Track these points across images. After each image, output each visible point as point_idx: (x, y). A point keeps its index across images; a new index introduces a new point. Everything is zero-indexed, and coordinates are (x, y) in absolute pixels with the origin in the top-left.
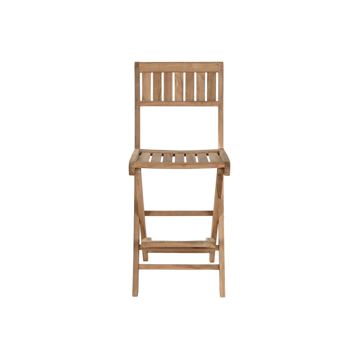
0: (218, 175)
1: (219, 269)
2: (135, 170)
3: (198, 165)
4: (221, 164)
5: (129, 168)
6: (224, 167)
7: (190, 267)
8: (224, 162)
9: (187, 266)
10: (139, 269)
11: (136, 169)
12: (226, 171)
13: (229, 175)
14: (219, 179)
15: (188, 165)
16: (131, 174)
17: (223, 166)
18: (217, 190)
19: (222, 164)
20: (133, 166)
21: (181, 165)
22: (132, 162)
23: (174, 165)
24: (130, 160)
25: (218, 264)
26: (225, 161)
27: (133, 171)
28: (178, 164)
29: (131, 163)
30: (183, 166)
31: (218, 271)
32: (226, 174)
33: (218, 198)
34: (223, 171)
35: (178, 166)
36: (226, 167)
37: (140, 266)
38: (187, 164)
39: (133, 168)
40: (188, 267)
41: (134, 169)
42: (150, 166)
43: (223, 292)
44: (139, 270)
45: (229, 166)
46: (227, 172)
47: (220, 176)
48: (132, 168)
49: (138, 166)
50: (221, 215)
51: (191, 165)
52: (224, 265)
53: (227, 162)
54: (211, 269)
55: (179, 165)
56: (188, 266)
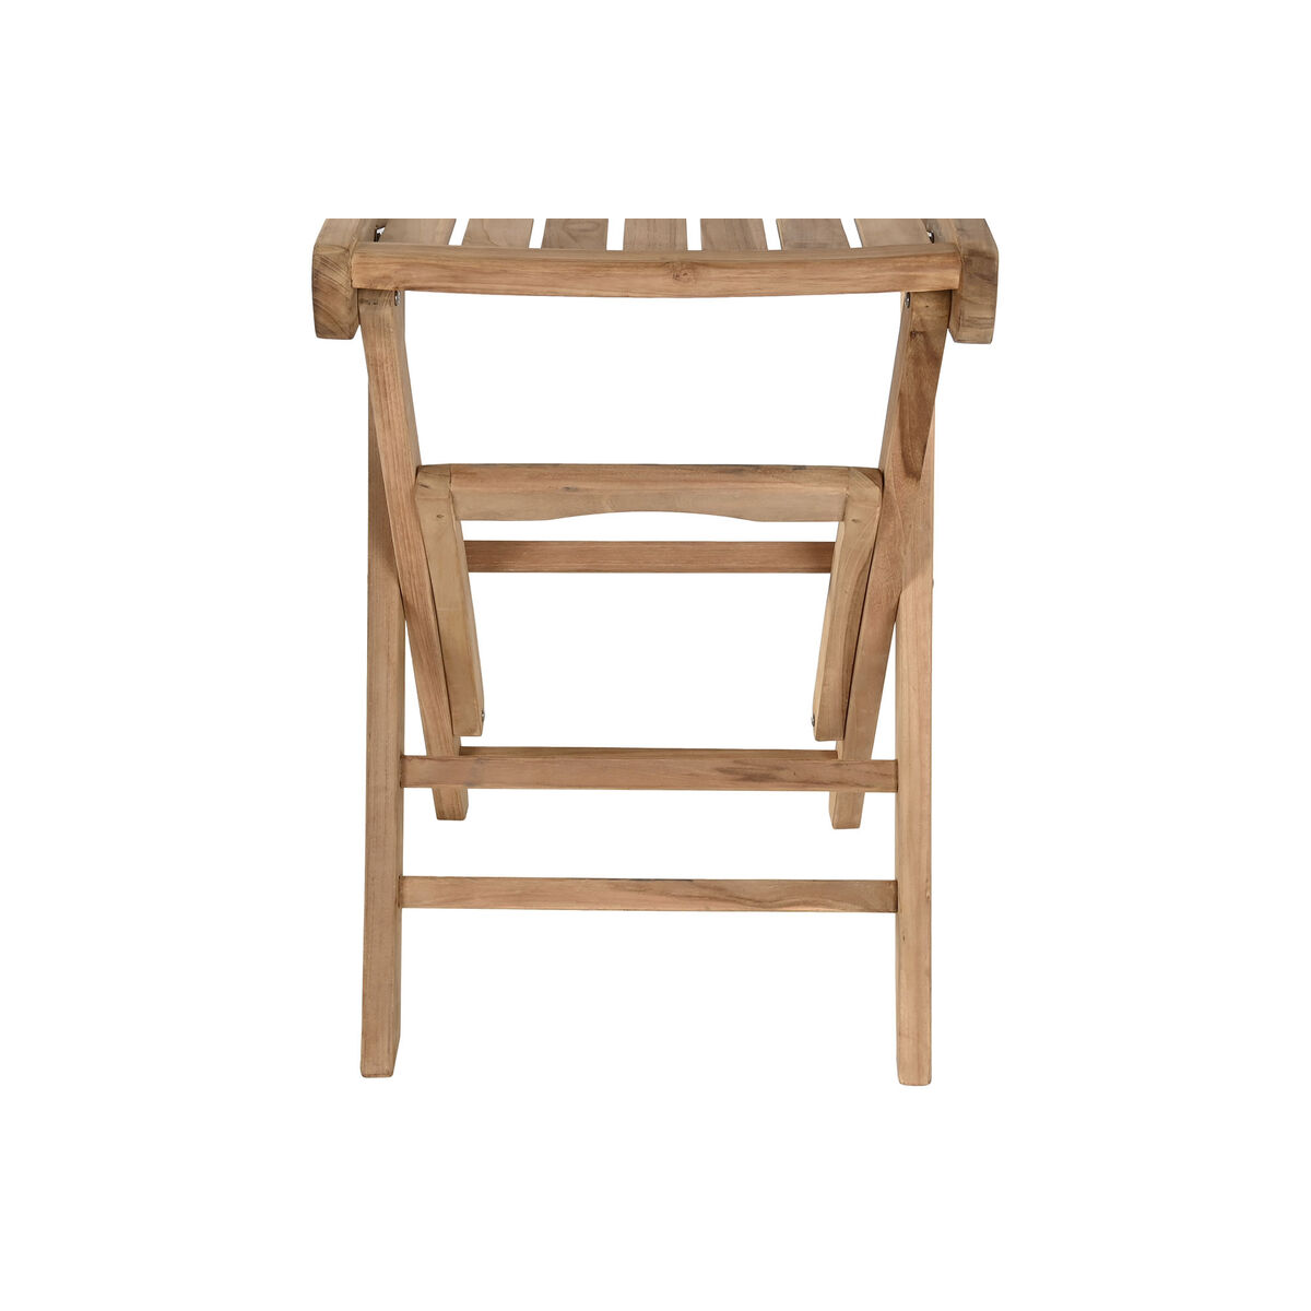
0: (913, 334)
1: (896, 909)
2: (361, 301)
3: (776, 272)
4: (934, 267)
5: (315, 289)
6: (955, 284)
7: (711, 899)
8: (955, 251)
9: (696, 892)
10: (400, 903)
11: (366, 297)
12: (970, 312)
13: (986, 339)
14: (916, 360)
15: (714, 273)
16: (328, 326)
17: (952, 278)
18: (895, 430)
19: (943, 267)
20: (339, 278)
21: (661, 271)
22: (332, 246)
23: (616, 271)
24: (321, 236)
25: (891, 876)
26: (966, 241)
27: (342, 311)
28: (647, 265)
29: (325, 253)
30: (677, 277)
31: (889, 919)
32: (964, 334)
33: (902, 474)
34: (946, 312)
35: (645, 276)
36: (972, 288)
37: (408, 890)
38: (706, 265)
39: (343, 291)
40: (701, 897)
41: (349, 294)
42: (456, 278)
43: (919, 1057)
44: (404, 910)
45: (992, 279)
46: (973, 323)
47: (927, 343)
48: (334, 289)
49: (376, 274)
50: (914, 574)
51: (732, 273)
52: (929, 888)
53: (974, 253)
54: (845, 910)
55: (649, 272)
56: (706, 892)
